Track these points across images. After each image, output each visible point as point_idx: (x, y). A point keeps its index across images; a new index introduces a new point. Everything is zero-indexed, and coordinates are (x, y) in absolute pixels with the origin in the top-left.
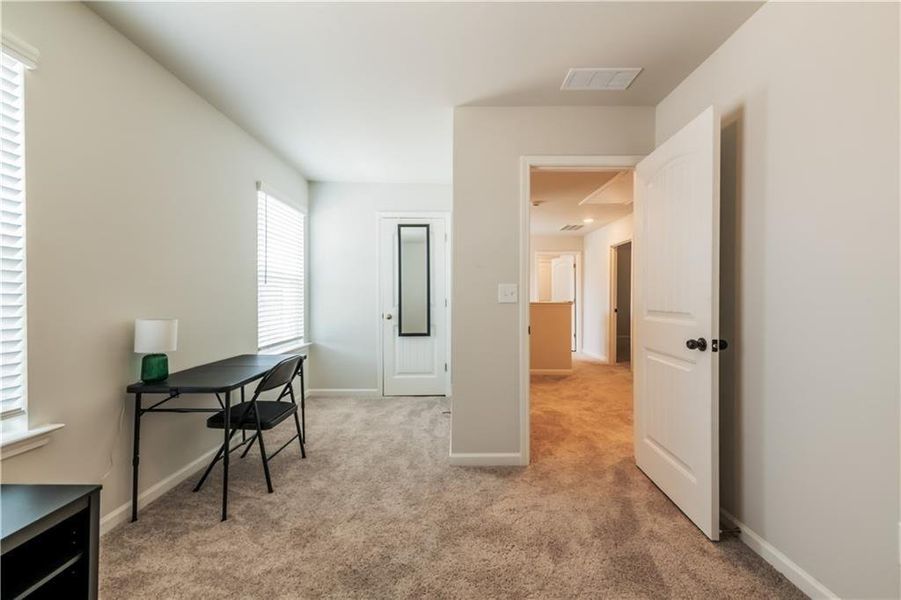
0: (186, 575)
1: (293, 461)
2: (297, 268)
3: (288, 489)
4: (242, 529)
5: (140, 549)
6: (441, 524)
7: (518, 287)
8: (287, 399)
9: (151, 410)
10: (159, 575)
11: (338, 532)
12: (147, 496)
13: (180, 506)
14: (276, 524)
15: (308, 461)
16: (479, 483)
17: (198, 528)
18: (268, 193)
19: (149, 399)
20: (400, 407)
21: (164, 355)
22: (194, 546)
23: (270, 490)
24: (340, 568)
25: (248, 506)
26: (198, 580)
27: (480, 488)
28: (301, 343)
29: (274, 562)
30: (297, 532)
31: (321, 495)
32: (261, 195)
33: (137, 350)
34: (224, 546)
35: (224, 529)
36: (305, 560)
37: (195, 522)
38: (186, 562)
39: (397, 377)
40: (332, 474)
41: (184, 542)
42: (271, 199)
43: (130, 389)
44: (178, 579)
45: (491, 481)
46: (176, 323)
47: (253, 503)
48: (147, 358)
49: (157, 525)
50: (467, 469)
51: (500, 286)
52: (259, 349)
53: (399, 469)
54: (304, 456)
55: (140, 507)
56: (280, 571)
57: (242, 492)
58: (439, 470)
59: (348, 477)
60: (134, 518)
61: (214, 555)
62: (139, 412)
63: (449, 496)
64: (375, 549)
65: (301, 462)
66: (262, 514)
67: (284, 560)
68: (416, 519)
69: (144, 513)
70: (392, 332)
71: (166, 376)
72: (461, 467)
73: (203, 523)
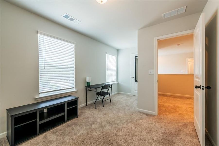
0: (89, 114)
1: (109, 103)
2: (115, 67)
3: (106, 107)
4: (97, 110)
5: (86, 109)
6: (127, 120)
7: (154, 70)
8: (108, 92)
9: (88, 90)
10: (86, 113)
11: (109, 115)
12: (88, 103)
13: (92, 105)
14: (102, 111)
15: (111, 104)
16: (141, 115)
17: (92, 109)
18: (108, 54)
19: (88, 88)
20: (134, 98)
21: (90, 82)
22: (91, 111)
23: (103, 107)
24: (107, 120)
25: (99, 108)
26: (90, 115)
27: (141, 116)
28: (116, 82)
29: (99, 116)
30: (104, 113)
31: (110, 109)
32: (107, 55)
33: (87, 81)
34: (94, 112)
35: (95, 110)
36: (103, 117)
37: (92, 108)
38: (89, 112)
39: (135, 91)
40: (114, 107)
41: (90, 110)
42: (108, 55)
43: (86, 87)
44: (88, 114)
45: (144, 116)
46: (91, 77)
47: (100, 108)
48: (88, 82)
49: (88, 107)
50: (140, 112)
51: (149, 70)
52: (107, 83)
53: (126, 109)
54: (111, 103)
55: (87, 104)
56: (99, 117)
57: (100, 106)
58: (134, 111)
59: (116, 108)
60: (86, 106)
61: (93, 113)
62: (87, 90)
63: (133, 116)
64: (114, 119)
65: (110, 104)
66: (101, 110)
67: (100, 116)
68: (123, 117)
69: (88, 105)
70: (134, 81)
71: (90, 85)
72: (139, 112)
73: (93, 108)
